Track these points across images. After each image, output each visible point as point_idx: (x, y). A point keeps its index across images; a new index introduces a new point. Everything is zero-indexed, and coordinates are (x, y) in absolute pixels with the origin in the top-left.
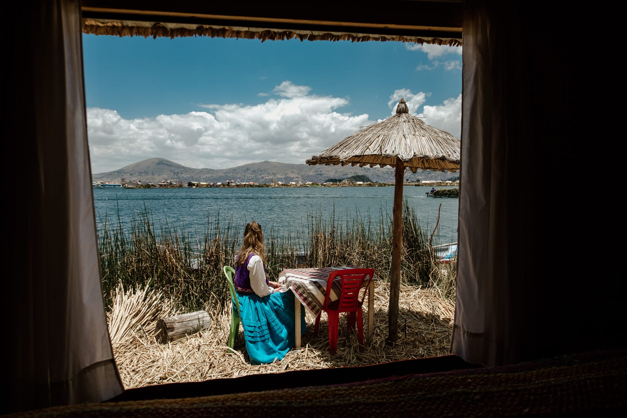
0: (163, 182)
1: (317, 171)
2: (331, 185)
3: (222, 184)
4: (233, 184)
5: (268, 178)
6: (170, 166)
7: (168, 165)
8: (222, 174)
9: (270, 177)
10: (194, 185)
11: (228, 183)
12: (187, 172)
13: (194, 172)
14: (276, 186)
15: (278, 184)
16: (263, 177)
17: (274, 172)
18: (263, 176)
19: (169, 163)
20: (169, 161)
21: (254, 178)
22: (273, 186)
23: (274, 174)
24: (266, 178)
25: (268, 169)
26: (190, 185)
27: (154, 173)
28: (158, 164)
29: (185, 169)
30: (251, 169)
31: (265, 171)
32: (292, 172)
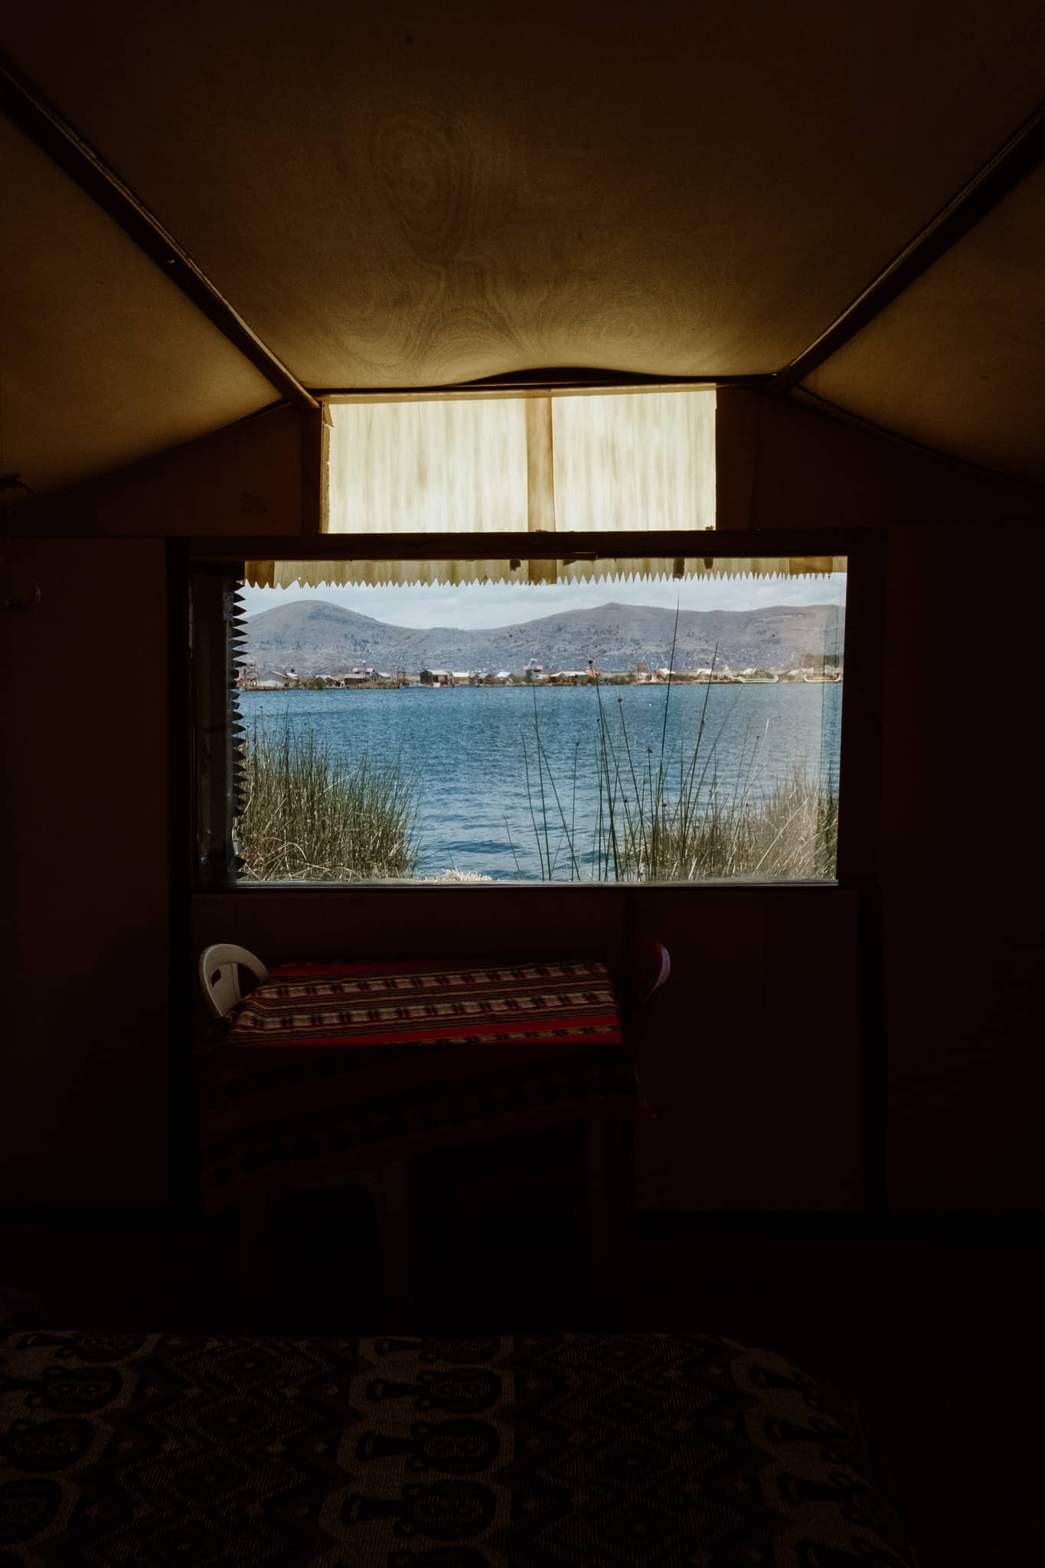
0: (356, 673)
1: (765, 631)
2: (808, 677)
3: (511, 676)
4: (541, 676)
5: (617, 653)
6: (345, 622)
7: (338, 620)
8: (487, 644)
9: (623, 651)
10: (436, 679)
11: (529, 672)
12: (390, 638)
13: (409, 638)
14: (653, 680)
15: (659, 676)
16: (605, 652)
17: (638, 635)
18: (604, 647)
19: (340, 615)
20: (341, 610)
21: (579, 655)
22: (643, 681)
23: (636, 642)
24: (612, 653)
25: (618, 627)
26: (427, 678)
27: (301, 643)
28: (312, 617)
29: (384, 631)
30: (568, 628)
31: (610, 632)
32: (688, 635)
